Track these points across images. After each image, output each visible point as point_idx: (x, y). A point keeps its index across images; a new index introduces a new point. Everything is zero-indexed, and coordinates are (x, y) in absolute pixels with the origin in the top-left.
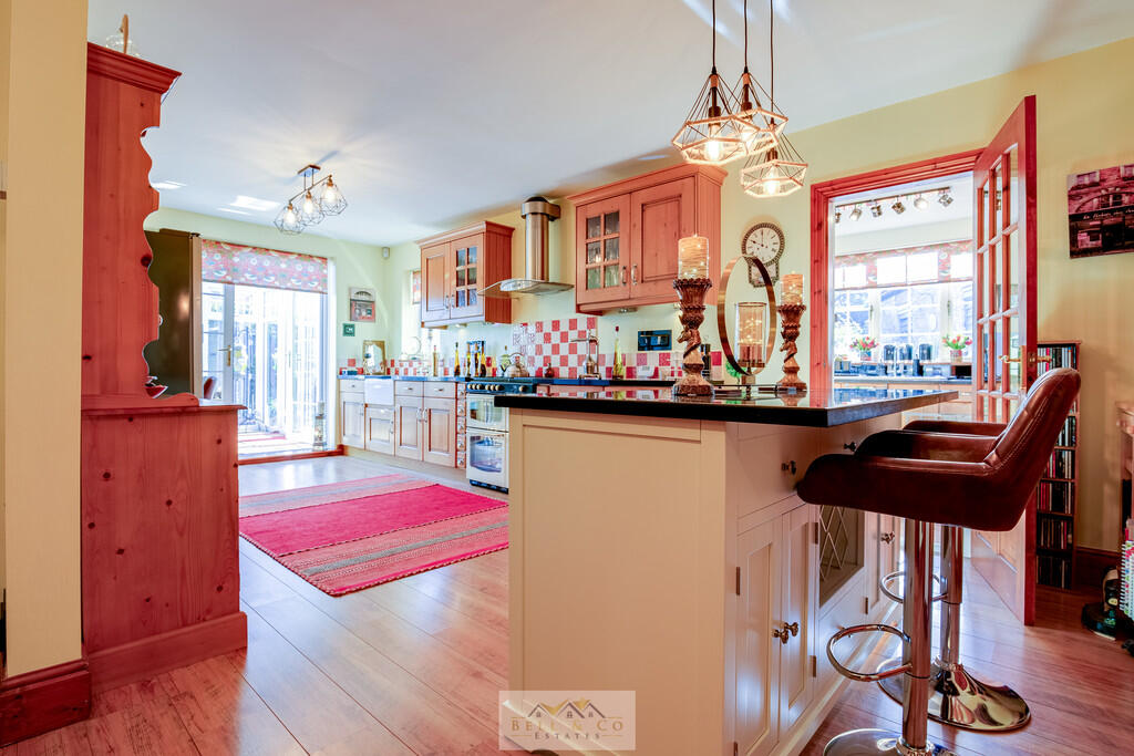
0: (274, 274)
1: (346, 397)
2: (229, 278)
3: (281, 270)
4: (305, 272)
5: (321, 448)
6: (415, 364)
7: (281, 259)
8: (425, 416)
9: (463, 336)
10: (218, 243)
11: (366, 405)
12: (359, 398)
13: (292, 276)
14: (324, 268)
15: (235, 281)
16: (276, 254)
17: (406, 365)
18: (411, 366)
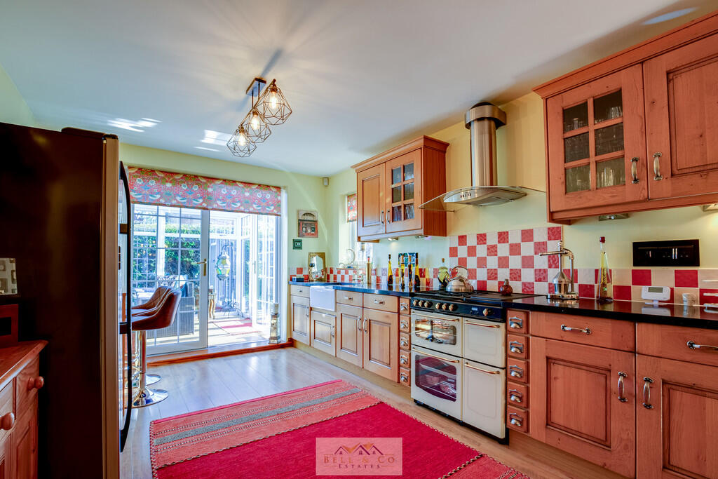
0: (240, 201)
1: (295, 300)
2: (205, 205)
3: (245, 197)
4: (263, 199)
5: (276, 342)
6: (351, 272)
7: (245, 188)
8: (365, 325)
9: (395, 248)
10: (196, 176)
11: (311, 309)
12: (304, 301)
13: (254, 202)
14: (278, 195)
15: (209, 207)
16: (241, 185)
17: (343, 272)
18: (347, 273)
